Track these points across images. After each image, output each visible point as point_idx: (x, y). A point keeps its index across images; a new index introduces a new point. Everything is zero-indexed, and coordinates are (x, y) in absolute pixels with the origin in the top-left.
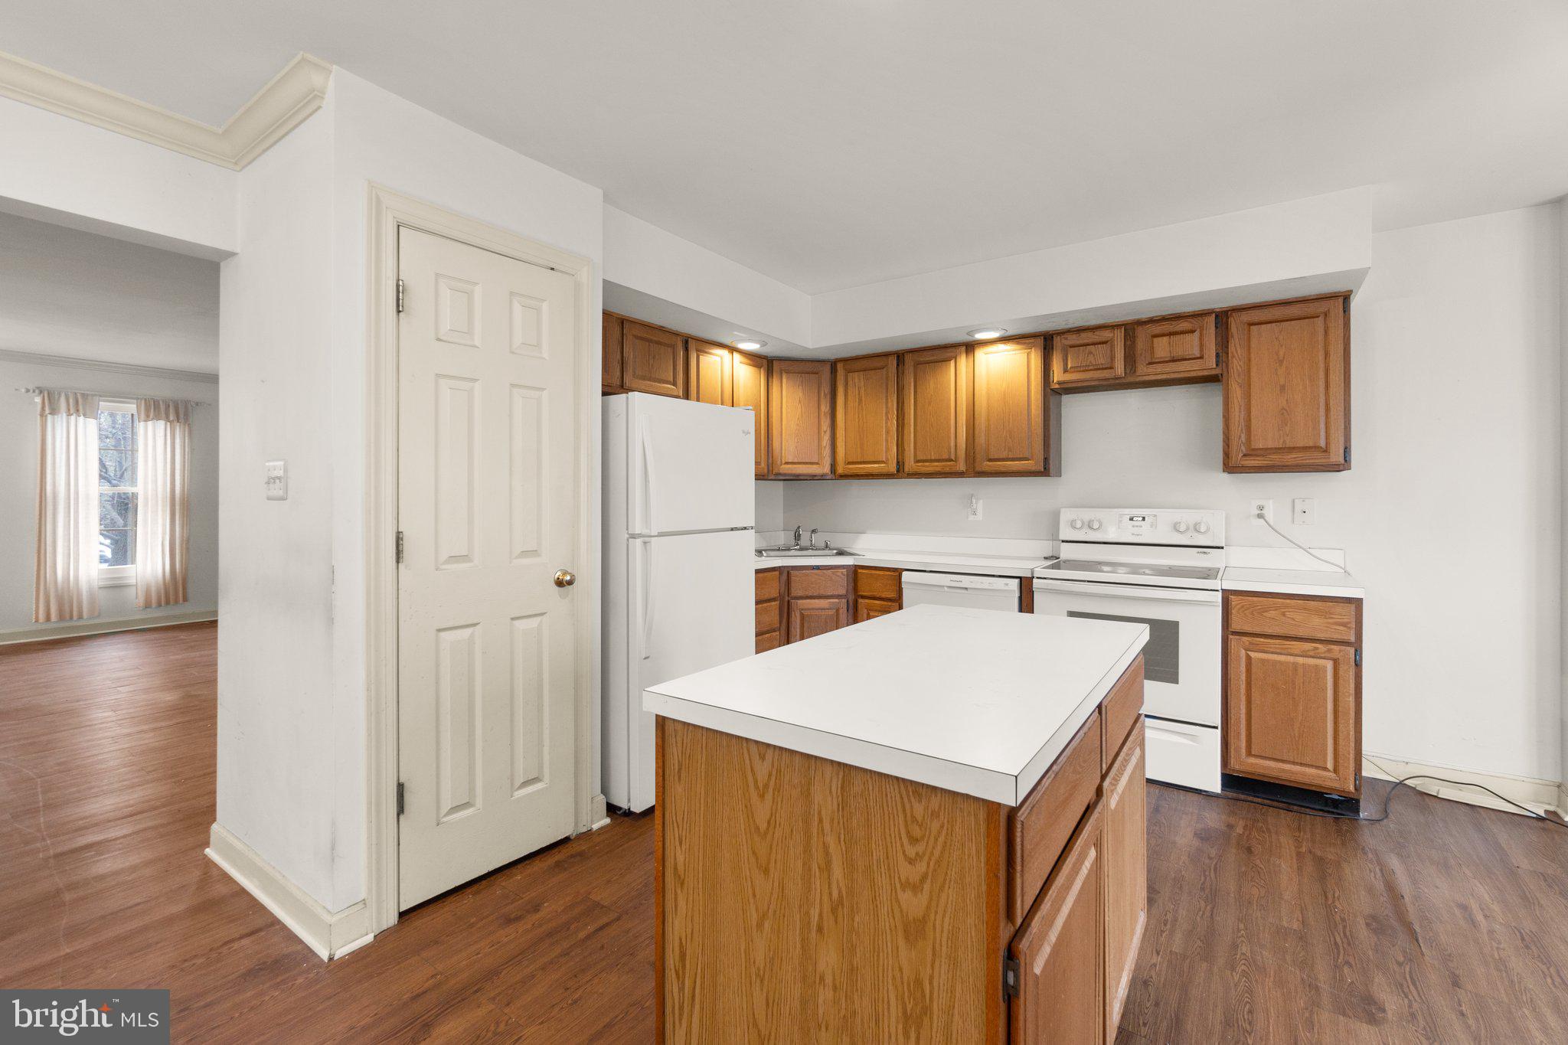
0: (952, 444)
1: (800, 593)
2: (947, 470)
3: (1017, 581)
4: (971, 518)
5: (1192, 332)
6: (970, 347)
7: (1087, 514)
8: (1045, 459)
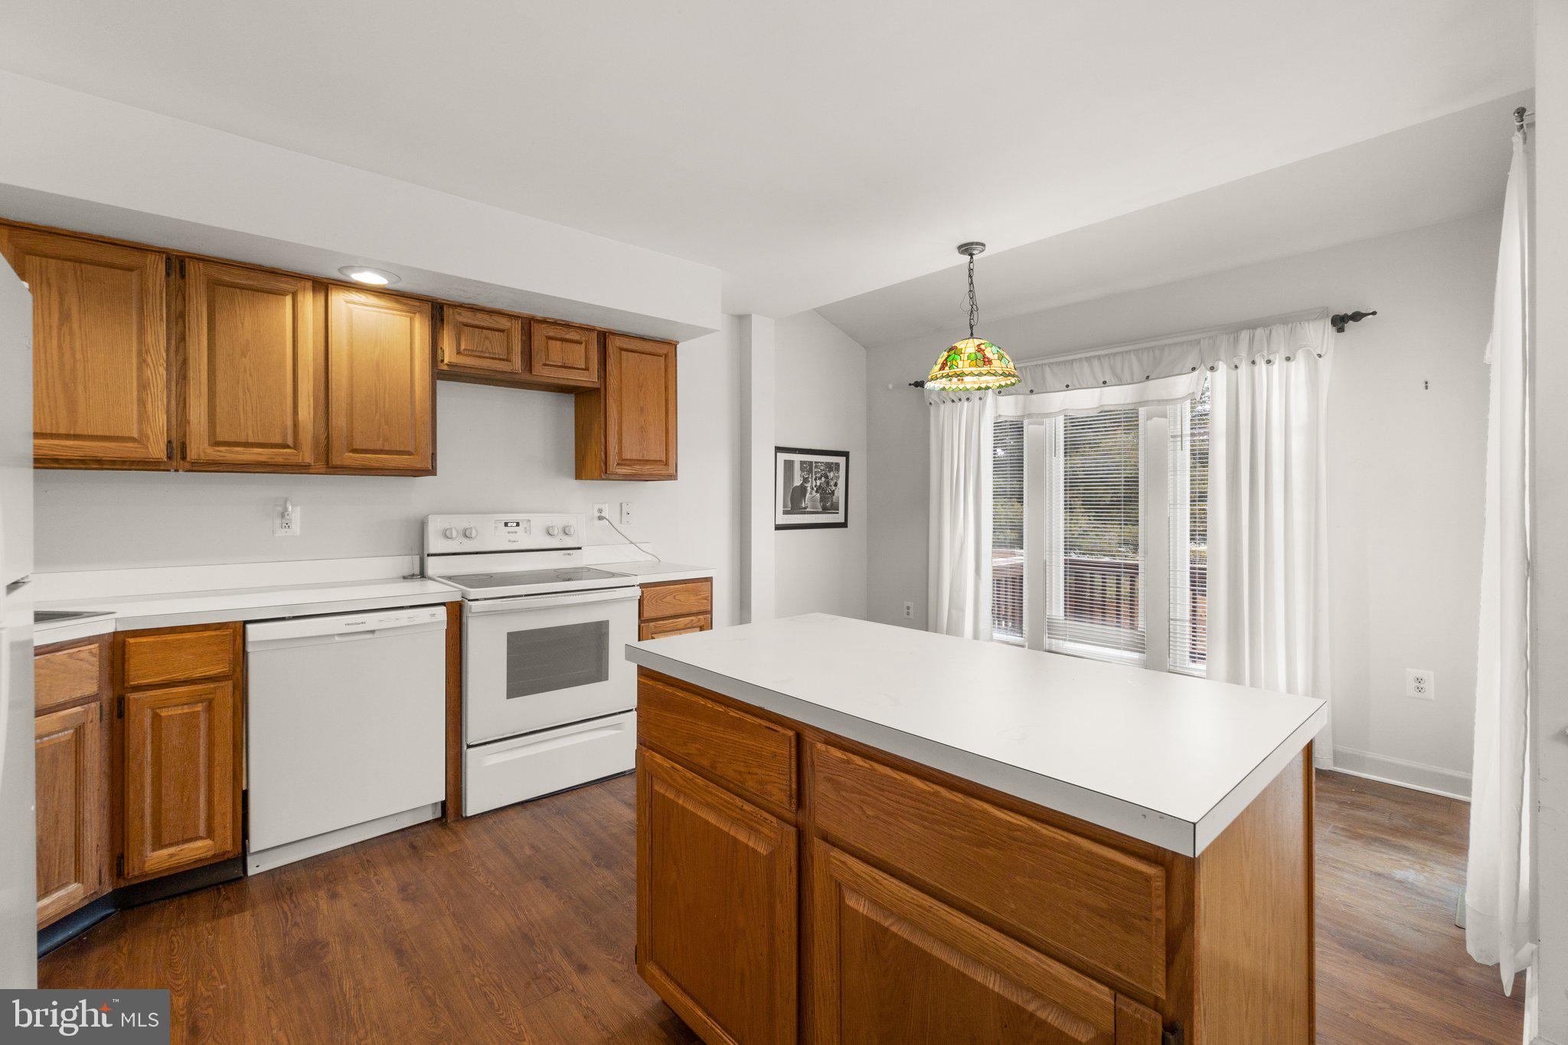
2: (280, 460)
3: (444, 608)
4: (281, 533)
5: (580, 343)
6: (323, 286)
7: (459, 522)
8: (433, 454)
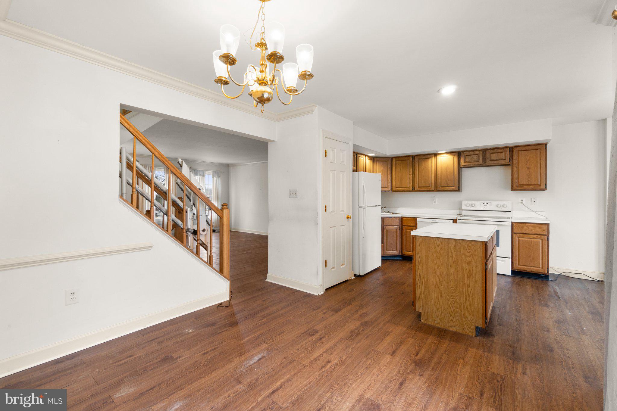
0: (430, 182)
1: (386, 225)
2: (428, 190)
3: (452, 220)
4: (434, 203)
5: (502, 152)
6: (436, 155)
7: (470, 202)
8: (459, 187)
